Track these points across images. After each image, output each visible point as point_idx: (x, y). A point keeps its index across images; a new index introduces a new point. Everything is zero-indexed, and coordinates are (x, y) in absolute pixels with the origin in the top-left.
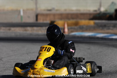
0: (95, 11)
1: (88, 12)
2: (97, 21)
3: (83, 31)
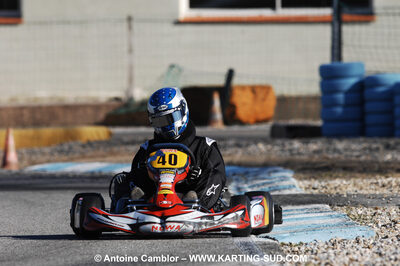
0: (117, 99)
1: (91, 102)
2: (118, 130)
3: (71, 160)
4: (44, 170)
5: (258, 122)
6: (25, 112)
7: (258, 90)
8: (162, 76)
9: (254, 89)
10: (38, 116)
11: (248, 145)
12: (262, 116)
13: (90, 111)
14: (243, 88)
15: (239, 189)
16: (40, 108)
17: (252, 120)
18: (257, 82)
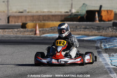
1: (60, 14)
4: (47, 36)
5: (109, 21)
6: (41, 17)
7: (109, 12)
8: (81, 7)
9: (107, 11)
10: (45, 18)
11: (106, 29)
12: (110, 19)
13: (60, 17)
14: (104, 11)
15: (105, 46)
16: (45, 16)
17: (107, 20)
18: (109, 9)
